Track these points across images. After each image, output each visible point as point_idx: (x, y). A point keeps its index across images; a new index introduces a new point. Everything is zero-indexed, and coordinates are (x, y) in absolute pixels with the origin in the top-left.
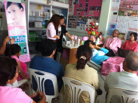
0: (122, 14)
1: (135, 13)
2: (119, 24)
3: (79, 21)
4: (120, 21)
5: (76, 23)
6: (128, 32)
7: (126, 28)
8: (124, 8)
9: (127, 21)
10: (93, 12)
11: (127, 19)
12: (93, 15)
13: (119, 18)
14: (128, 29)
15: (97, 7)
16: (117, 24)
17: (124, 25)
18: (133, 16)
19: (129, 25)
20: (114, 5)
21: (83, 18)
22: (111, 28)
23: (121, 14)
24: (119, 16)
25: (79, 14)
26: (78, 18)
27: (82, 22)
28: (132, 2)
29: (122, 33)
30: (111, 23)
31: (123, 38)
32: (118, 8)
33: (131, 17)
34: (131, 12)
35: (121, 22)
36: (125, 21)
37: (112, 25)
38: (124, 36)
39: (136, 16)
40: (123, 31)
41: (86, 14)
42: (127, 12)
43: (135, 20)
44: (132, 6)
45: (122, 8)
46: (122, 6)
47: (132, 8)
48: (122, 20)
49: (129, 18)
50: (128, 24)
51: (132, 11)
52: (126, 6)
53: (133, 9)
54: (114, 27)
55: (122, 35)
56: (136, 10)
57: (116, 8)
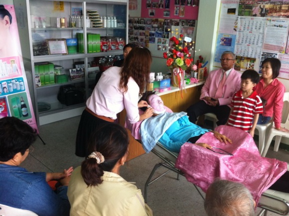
0: (246, 13)
1: (276, 9)
2: (242, 36)
3: (153, 32)
4: (242, 29)
5: (147, 36)
6: (262, 55)
7: (257, 44)
9: (260, 29)
10: (182, 10)
11: (259, 23)
12: (183, 16)
13: (241, 21)
14: (261, 47)
16: (235, 36)
17: (253, 38)
19: (263, 38)
21: (162, 23)
23: (245, 11)
24: (240, 17)
25: (152, 14)
26: (150, 24)
27: (161, 34)
29: (249, 56)
30: (222, 34)
31: (251, 68)
33: (267, 19)
34: (268, 6)
35: (246, 30)
36: (254, 30)
37: (225, 38)
38: (253, 65)
39: (279, 16)
40: (250, 53)
41: (167, 15)
42: (259, 7)
43: (277, 26)
48: (247, 26)
49: (263, 22)
50: (261, 36)
51: (271, 3)
54: (231, 44)
55: (249, 61)
56: (279, 2)
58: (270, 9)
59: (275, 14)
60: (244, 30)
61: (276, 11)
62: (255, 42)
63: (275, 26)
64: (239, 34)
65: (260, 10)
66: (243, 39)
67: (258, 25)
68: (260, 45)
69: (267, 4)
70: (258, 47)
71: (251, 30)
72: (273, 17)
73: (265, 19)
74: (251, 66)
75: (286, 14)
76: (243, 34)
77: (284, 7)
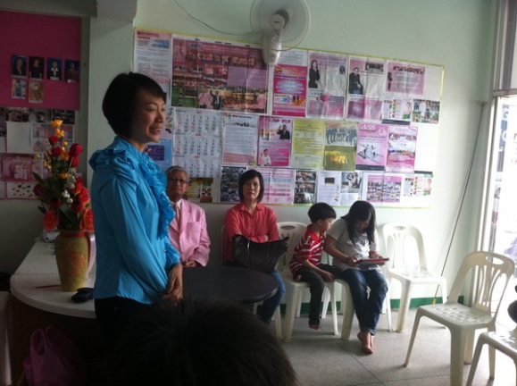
0: (187, 102)
1: (237, 98)
2: (183, 142)
4: (182, 130)
6: (223, 171)
7: (212, 154)
8: (196, 73)
9: (214, 129)
10: (36, 88)
11: (211, 120)
12: (41, 102)
13: (179, 116)
14: (220, 158)
15: (55, 64)
16: (171, 141)
17: (203, 145)
18: (231, 109)
19: (221, 144)
20: (146, 59)
23: (185, 99)
24: (175, 108)
28: (221, 56)
29: (201, 176)
31: (206, 195)
32: (166, 76)
33: (225, 114)
34: (223, 93)
35: (189, 131)
36: (204, 130)
38: (210, 190)
39: (243, 110)
40: (202, 170)
42: (209, 93)
43: (242, 125)
44: (223, 70)
45: (186, 75)
46: (183, 66)
47: (225, 77)
48: (190, 124)
49: (217, 117)
50: (217, 141)
51: (228, 88)
52: (200, 69)
53: (229, 82)
54: (163, 156)
55: (202, 183)
56: (240, 87)
57: (158, 73)
58: (228, 98)
59: (236, 106)
60: (186, 131)
61: (236, 102)
62: (209, 151)
63: (238, 124)
64: (178, 138)
65: (212, 99)
66: (186, 146)
67: (210, 123)
68: (217, 155)
69: (221, 88)
70: (215, 158)
71: (199, 131)
72: (234, 110)
73: (222, 114)
74: (206, 192)
75: (252, 106)
76: (185, 139)
77: (248, 96)
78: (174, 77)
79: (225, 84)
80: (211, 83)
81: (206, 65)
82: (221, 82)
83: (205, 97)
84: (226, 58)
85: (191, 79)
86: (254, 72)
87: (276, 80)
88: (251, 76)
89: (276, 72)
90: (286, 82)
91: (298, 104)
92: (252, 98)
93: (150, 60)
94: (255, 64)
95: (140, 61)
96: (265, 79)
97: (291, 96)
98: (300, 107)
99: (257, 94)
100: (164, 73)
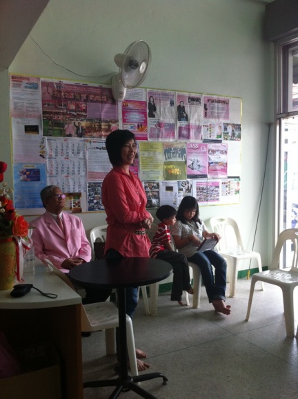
0: (56, 132)
1: (95, 128)
2: (54, 165)
4: (54, 155)
6: (89, 187)
7: (79, 174)
8: (63, 109)
9: (79, 153)
11: (76, 145)
13: (50, 144)
14: (85, 176)
16: (45, 165)
17: (71, 166)
18: (92, 136)
19: (85, 165)
20: (20, 99)
22: (25, 180)
23: (54, 130)
24: (46, 138)
28: (80, 94)
29: (71, 191)
31: (77, 206)
32: (38, 112)
33: (87, 141)
34: (84, 124)
35: (59, 156)
36: (71, 155)
37: (27, 170)
38: (79, 202)
39: (100, 136)
40: (72, 187)
42: (73, 124)
43: (100, 149)
44: (83, 106)
45: (53, 111)
46: (51, 103)
47: (85, 111)
48: (60, 150)
49: (81, 143)
50: (82, 163)
51: (88, 120)
52: (65, 105)
53: (88, 115)
54: (39, 177)
55: (72, 197)
56: (97, 119)
57: (30, 109)
58: (88, 127)
59: (95, 134)
60: (57, 155)
61: (95, 131)
62: (76, 172)
63: (97, 148)
64: (50, 162)
65: (75, 129)
66: (57, 168)
67: (76, 149)
68: (83, 174)
69: (82, 120)
70: (81, 176)
71: (67, 156)
73: (84, 141)
74: (77, 204)
76: (56, 162)
77: (104, 126)
78: (44, 113)
79: (85, 116)
80: (74, 116)
81: (69, 102)
82: (82, 115)
83: (70, 128)
84: (84, 96)
85: (58, 113)
86: (107, 106)
87: (124, 113)
88: (105, 110)
89: (123, 106)
90: (132, 114)
91: (142, 131)
92: (107, 127)
93: (23, 99)
94: (107, 100)
95: (16, 101)
96: (115, 112)
97: (136, 125)
98: (143, 133)
99: (110, 123)
100: (35, 109)
